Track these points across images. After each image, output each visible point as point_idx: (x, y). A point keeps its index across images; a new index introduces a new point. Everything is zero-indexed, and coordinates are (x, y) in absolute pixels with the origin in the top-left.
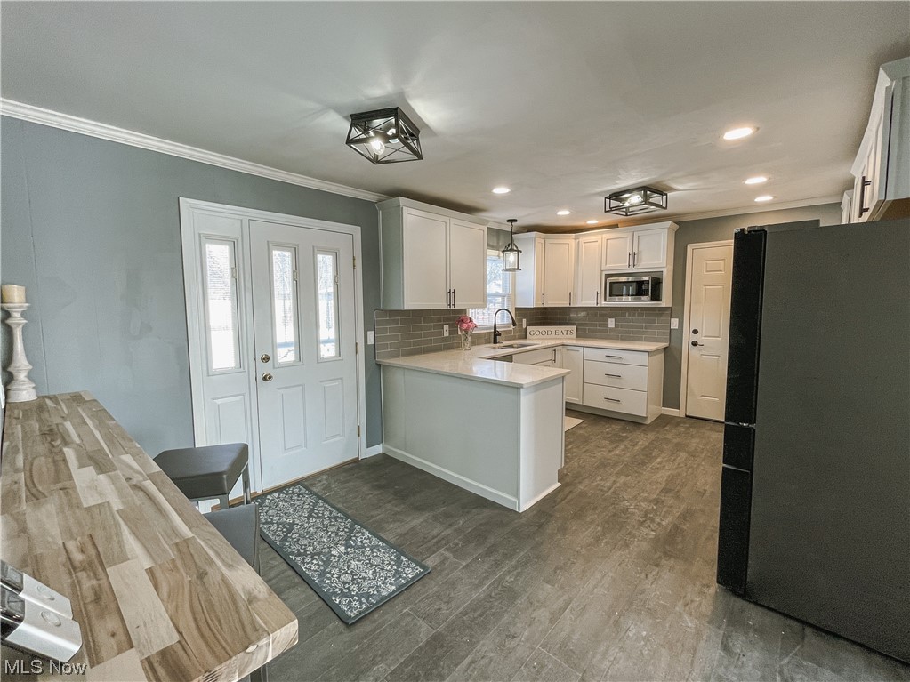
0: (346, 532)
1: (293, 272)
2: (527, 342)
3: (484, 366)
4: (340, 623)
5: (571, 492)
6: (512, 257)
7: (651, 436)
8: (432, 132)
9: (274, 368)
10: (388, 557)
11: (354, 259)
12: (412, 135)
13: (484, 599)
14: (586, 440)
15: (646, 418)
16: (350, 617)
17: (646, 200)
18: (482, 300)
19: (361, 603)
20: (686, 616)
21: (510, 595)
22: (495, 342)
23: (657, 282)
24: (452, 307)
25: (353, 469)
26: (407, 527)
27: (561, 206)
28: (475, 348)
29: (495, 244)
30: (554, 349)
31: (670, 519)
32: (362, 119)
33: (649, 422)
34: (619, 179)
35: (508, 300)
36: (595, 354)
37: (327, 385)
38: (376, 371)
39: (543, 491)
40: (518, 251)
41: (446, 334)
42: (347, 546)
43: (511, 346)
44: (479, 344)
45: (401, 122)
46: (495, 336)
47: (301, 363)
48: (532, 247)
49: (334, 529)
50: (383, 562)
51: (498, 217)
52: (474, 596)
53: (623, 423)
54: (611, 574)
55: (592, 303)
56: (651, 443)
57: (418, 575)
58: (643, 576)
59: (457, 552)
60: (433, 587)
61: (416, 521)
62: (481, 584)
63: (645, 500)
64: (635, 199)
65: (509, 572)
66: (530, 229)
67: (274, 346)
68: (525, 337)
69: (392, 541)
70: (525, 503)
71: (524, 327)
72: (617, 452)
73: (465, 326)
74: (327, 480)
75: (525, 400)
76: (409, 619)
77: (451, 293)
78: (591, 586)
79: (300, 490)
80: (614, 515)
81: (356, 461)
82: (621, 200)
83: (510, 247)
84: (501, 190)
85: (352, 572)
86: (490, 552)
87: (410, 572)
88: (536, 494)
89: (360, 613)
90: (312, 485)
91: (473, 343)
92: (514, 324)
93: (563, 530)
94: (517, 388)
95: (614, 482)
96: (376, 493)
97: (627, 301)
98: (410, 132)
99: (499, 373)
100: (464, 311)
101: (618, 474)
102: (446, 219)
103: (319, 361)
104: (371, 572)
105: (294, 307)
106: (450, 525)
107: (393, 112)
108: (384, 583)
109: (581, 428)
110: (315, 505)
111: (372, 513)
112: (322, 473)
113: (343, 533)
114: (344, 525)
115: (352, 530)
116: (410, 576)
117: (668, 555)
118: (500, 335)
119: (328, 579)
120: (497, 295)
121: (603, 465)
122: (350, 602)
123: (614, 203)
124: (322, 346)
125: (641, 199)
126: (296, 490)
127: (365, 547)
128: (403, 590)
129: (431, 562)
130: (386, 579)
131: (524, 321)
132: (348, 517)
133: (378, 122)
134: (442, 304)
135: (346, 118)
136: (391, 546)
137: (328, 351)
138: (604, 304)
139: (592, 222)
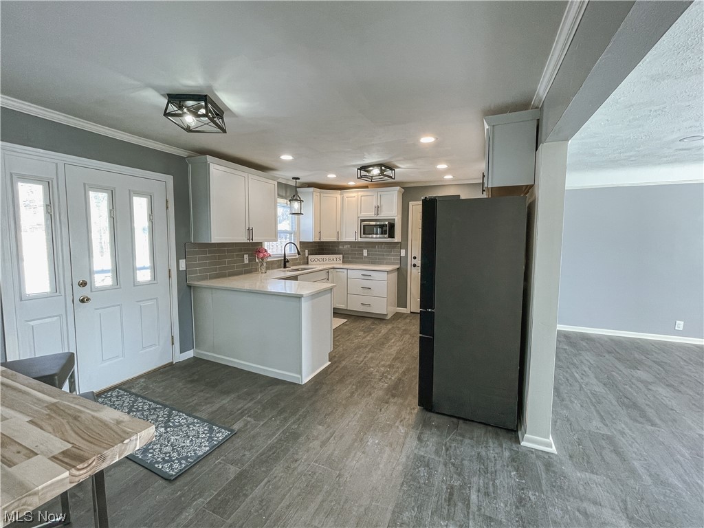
0: (165, 418)
1: (110, 211)
2: (309, 266)
3: (275, 283)
4: (164, 481)
5: (337, 367)
6: (296, 205)
7: (390, 327)
8: (233, 114)
9: (92, 291)
10: (202, 429)
11: (167, 202)
12: (217, 115)
13: (277, 442)
14: (349, 333)
15: (386, 315)
16: (172, 475)
17: (382, 172)
18: (275, 236)
19: (181, 464)
20: (400, 427)
21: (295, 436)
22: (285, 267)
23: (392, 226)
24: (251, 241)
25: (168, 371)
26: (217, 406)
27: (330, 171)
28: (269, 272)
29: (284, 195)
30: (327, 271)
31: (397, 375)
32: (177, 99)
33: (389, 317)
34: (365, 158)
35: (295, 236)
36: (354, 273)
37: (142, 304)
38: (188, 292)
39: (318, 368)
40: (301, 201)
41: (246, 261)
42: (166, 428)
43: (297, 270)
44: (272, 269)
45: (209, 105)
46: (285, 263)
47: (118, 287)
48: (311, 198)
49: (155, 417)
50: (198, 433)
51: (286, 176)
52: (269, 442)
53: (372, 320)
54: (360, 412)
55: (353, 239)
56: (389, 330)
57: (226, 436)
58: (379, 410)
59: (257, 417)
60: (238, 442)
61: (225, 401)
62: (274, 434)
63: (383, 366)
64: (376, 171)
65: (294, 423)
66: (310, 185)
67: (91, 273)
68: (307, 263)
69: (205, 418)
70: (306, 378)
71: (307, 255)
72: (368, 338)
73: (261, 255)
74: (144, 382)
75: (305, 306)
76: (220, 466)
77: (250, 231)
78: (347, 422)
79: (119, 392)
80: (364, 377)
81: (171, 364)
82: (368, 171)
83: (295, 198)
84: (287, 157)
85: (172, 445)
86: (280, 413)
87: (221, 435)
88: (313, 371)
89: (181, 470)
90: (130, 388)
91: (268, 268)
92: (299, 253)
93: (331, 391)
94: (299, 297)
95: (365, 357)
96: (190, 386)
97: (376, 238)
98: (217, 113)
99: (287, 288)
100: (260, 244)
101: (368, 352)
102: (246, 175)
103: (135, 284)
104: (188, 441)
105: (111, 240)
106: (251, 400)
107: (203, 98)
108: (199, 447)
109: (346, 325)
110: (134, 402)
111: (187, 401)
112: (141, 377)
113: (162, 419)
114: (163, 413)
115: (170, 415)
116: (221, 438)
117: (393, 396)
118: (288, 261)
119: (151, 453)
120: (285, 232)
121: (359, 347)
122: (172, 465)
123: (364, 173)
124: (138, 271)
125: (379, 172)
126: (115, 394)
127: (182, 426)
128: (216, 449)
129: (236, 427)
130: (201, 443)
131: (307, 251)
132: (165, 406)
133: (190, 103)
134: (242, 238)
135: (163, 95)
136: (204, 421)
137: (144, 276)
138: (360, 240)
139: (352, 184)
